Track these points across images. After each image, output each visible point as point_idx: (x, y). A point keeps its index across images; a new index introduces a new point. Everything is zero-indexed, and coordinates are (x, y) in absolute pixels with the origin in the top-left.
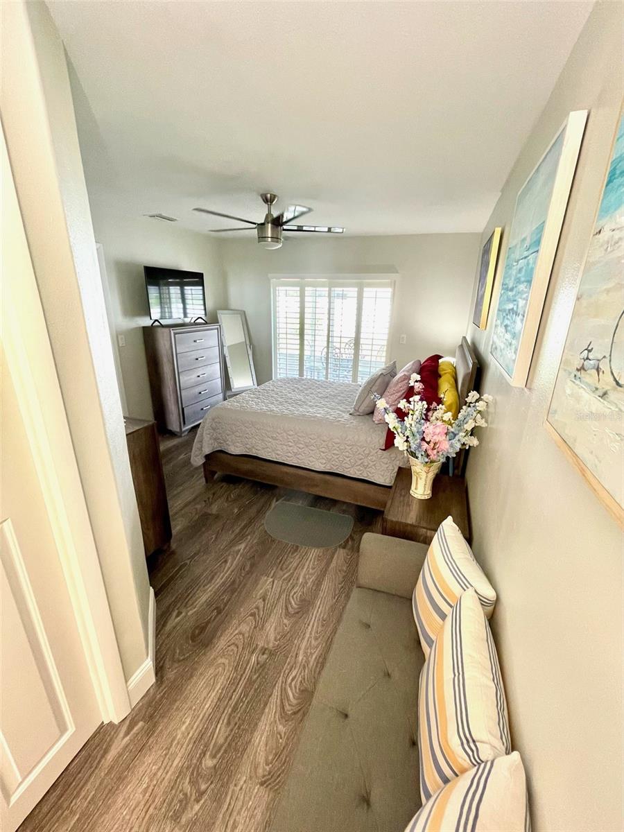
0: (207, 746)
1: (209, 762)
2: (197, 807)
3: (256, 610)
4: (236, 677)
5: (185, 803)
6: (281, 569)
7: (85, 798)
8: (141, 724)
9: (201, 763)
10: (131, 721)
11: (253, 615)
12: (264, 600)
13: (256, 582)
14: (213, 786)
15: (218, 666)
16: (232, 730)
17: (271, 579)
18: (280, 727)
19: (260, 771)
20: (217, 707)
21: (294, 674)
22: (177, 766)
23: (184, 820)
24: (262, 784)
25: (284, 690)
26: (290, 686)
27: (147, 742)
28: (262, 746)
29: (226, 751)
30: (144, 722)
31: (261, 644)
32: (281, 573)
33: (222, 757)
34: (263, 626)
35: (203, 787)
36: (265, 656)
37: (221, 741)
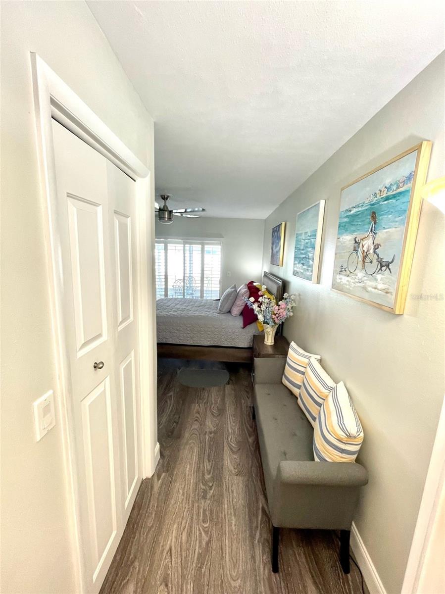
0: (203, 471)
1: (207, 477)
2: (212, 492)
3: (196, 418)
4: (202, 446)
5: (205, 492)
6: (200, 399)
7: (153, 506)
8: (164, 474)
9: (204, 478)
10: (158, 474)
11: (196, 420)
12: (199, 414)
13: (189, 407)
14: (215, 483)
15: (190, 444)
16: (212, 463)
17: (197, 405)
18: (235, 456)
19: (233, 472)
20: (200, 458)
21: (230, 437)
22: (193, 482)
23: (208, 497)
24: (237, 475)
25: (228, 444)
26: (231, 442)
27: (172, 479)
28: (229, 464)
29: (214, 471)
30: (165, 472)
31: (208, 431)
32: (201, 401)
33: (213, 473)
34: (204, 424)
35: (211, 485)
36: (212, 435)
37: (209, 467)
